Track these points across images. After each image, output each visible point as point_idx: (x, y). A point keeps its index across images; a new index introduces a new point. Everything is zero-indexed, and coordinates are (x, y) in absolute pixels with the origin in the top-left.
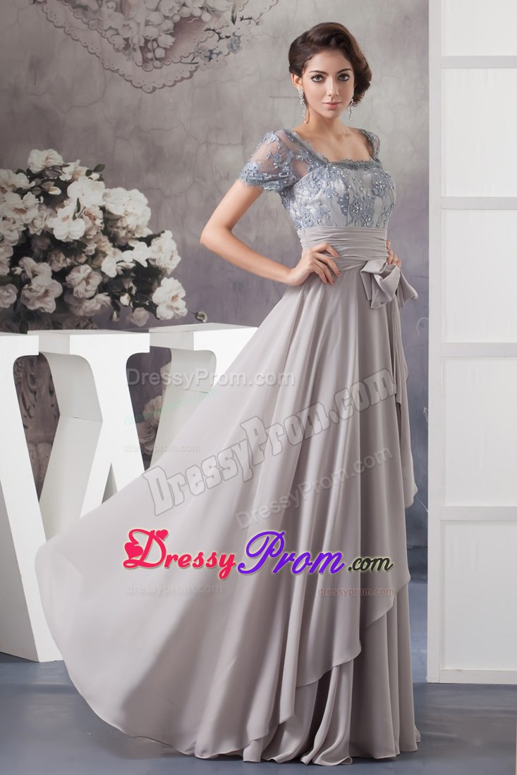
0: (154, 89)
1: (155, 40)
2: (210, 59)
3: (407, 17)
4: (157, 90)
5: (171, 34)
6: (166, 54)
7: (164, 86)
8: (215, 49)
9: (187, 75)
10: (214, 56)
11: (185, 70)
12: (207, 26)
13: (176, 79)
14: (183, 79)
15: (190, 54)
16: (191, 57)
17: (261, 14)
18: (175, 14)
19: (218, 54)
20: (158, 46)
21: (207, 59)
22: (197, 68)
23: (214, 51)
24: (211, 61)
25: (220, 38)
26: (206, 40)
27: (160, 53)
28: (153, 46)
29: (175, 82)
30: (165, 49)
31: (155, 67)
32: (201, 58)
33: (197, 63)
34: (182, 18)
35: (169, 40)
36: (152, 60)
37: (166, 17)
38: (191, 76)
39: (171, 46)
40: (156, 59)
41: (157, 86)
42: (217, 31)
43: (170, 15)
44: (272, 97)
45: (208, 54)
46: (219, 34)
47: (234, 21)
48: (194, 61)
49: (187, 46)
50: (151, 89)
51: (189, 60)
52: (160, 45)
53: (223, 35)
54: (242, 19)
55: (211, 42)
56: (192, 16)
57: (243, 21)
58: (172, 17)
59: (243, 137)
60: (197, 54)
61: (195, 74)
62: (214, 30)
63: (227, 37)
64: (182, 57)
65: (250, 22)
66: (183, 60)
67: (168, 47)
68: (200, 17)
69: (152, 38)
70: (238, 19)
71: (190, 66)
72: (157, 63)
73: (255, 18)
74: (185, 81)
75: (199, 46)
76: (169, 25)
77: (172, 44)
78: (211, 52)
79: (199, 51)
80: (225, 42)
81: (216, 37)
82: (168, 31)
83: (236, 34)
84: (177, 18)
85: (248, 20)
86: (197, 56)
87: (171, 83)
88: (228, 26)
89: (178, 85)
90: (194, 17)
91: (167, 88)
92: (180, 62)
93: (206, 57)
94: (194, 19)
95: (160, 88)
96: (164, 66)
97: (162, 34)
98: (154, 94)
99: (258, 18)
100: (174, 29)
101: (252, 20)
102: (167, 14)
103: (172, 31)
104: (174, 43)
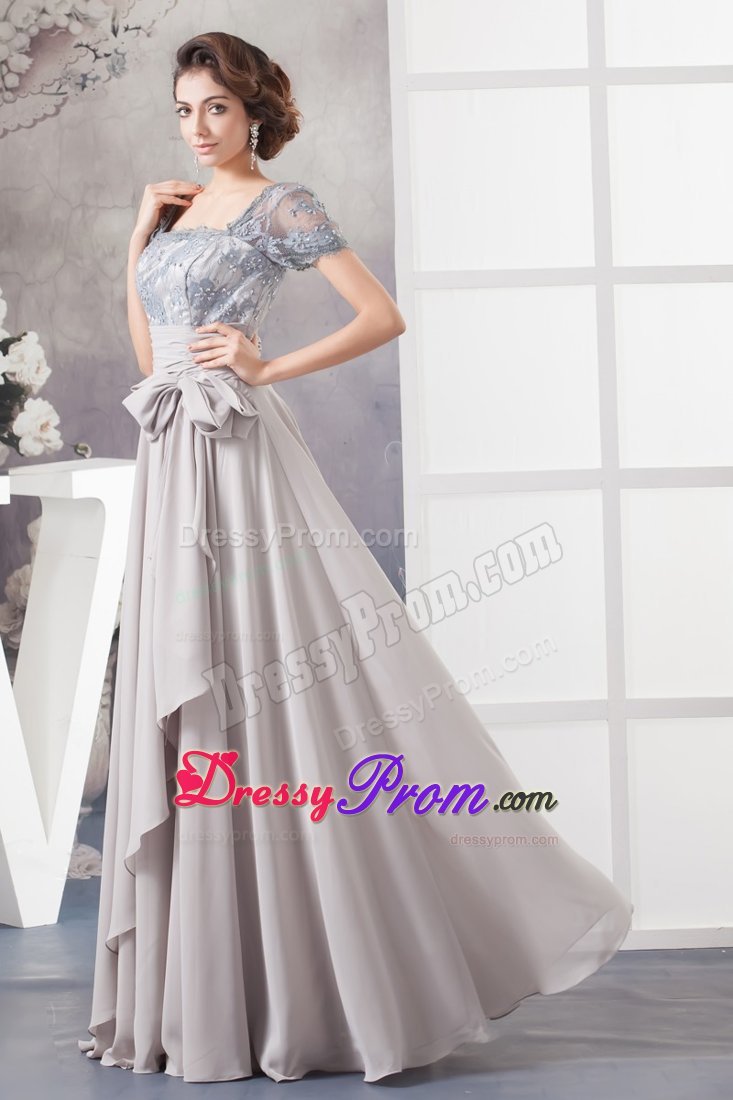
0: (6, 132)
1: (5, 62)
2: (84, 87)
3: (359, 21)
4: (10, 134)
5: (26, 53)
6: (20, 82)
7: (20, 127)
8: (90, 73)
9: (52, 110)
10: (89, 83)
11: (48, 104)
12: (77, 41)
13: (38, 117)
14: (45, 116)
15: (55, 80)
16: (57, 84)
17: (154, 22)
18: (31, 25)
19: (94, 80)
20: (9, 71)
21: (80, 87)
22: (65, 100)
23: (89, 76)
24: (86, 89)
25: (97, 57)
26: (77, 60)
27: (12, 80)
28: (1, 72)
29: (35, 121)
30: (19, 74)
31: (6, 101)
32: (71, 86)
33: (66, 93)
34: (41, 30)
35: (22, 62)
36: (1, 91)
37: (19, 30)
38: (57, 112)
39: (27, 71)
40: (7, 89)
41: (9, 128)
42: (92, 47)
43: (25, 26)
44: (173, 138)
45: (81, 80)
46: (94, 51)
47: (115, 32)
48: (60, 91)
49: (50, 70)
50: (2, 132)
51: (54, 89)
52: (12, 69)
53: (100, 53)
54: (127, 29)
55: (85, 63)
56: (56, 27)
57: (128, 32)
58: (27, 30)
59: (134, 196)
60: (64, 80)
61: (63, 109)
62: (87, 46)
63: (107, 55)
64: (43, 85)
65: (138, 34)
66: (46, 90)
67: (23, 72)
68: (67, 28)
70: (121, 30)
71: (56, 97)
72: (8, 95)
73: (145, 27)
74: (49, 119)
75: (68, 69)
76: (24, 40)
77: (28, 68)
78: (85, 77)
79: (66, 77)
80: (103, 63)
81: (91, 55)
82: (22, 48)
83: (119, 51)
84: (34, 31)
85: (136, 31)
86: (66, 83)
87: (28, 124)
88: (107, 40)
89: (40, 124)
90: (59, 28)
91: (23, 130)
92: (41, 92)
93: (77, 84)
94: (59, 31)
95: (14, 131)
96: (19, 99)
97: (13, 53)
98: (5, 138)
99: (150, 27)
100: (30, 46)
101: (140, 31)
102: (20, 25)
103: (29, 50)
104: (31, 66)
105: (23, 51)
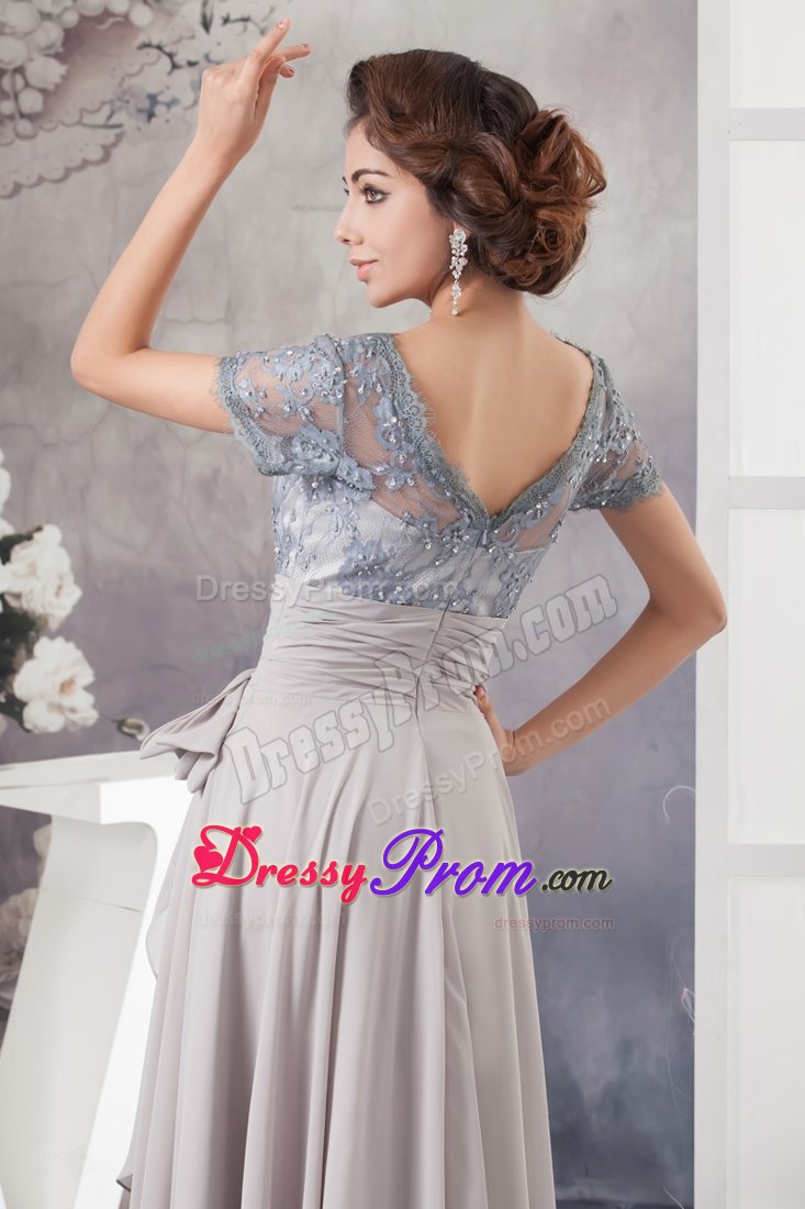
0: (18, 188)
1: (20, 70)
2: (151, 115)
3: (618, 19)
4: (25, 192)
5: (57, 56)
6: (44, 103)
7: (41, 180)
8: (162, 92)
9: (97, 154)
10: (159, 110)
11: (90, 143)
12: (142, 38)
13: (72, 165)
14: (85, 164)
15: (103, 103)
16: (106, 110)
17: (272, 10)
18: (66, 9)
19: (169, 105)
20: (27, 85)
21: (144, 117)
22: (119, 138)
23: (161, 98)
24: (154, 120)
25: (175, 66)
26: (141, 71)
27: (31, 101)
28: (13, 85)
29: (68, 172)
30: (44, 91)
31: (19, 136)
32: (129, 114)
33: (120, 126)
34: (83, 19)
35: (53, 71)
36: (11, 117)
37: (45, 16)
38: (106, 157)
39: (58, 86)
40: (22, 116)
41: (24, 181)
42: (167, 49)
43: (55, 10)
44: (297, 208)
45: (146, 104)
46: (171, 56)
47: (206, 25)
48: (112, 122)
49: (95, 85)
50: (10, 188)
51: (100, 118)
52: (32, 81)
53: (180, 59)
54: (226, 21)
55: (154, 76)
56: (107, 13)
57: (229, 26)
58: (59, 16)
59: (229, 305)
60: (118, 103)
61: (116, 153)
62: (159, 48)
63: (191, 64)
64: (82, 111)
65: (245, 29)
66: (88, 119)
67: (51, 87)
68: (126, 16)
69: (12, 67)
70: (217, 23)
71: (102, 132)
72: (24, 126)
73: (257, 17)
74: (91, 169)
75: (125, 85)
76: (53, 34)
77: (58, 80)
78: (153, 99)
79: (123, 98)
80: (184, 76)
81: (165, 63)
82: (50, 47)
83: (212, 57)
84: (71, 18)
85: (241, 24)
86: (120, 109)
87: (57, 174)
88: (193, 37)
89: (75, 177)
90: (113, 15)
91: (47, 186)
92: (80, 123)
93: (140, 111)
94: (111, 20)
95: (32, 186)
96: (42, 134)
97: (35, 55)
98: (15, 200)
99: (264, 20)
100: (64, 44)
101: (249, 25)
102: (48, 7)
103: (61, 50)
104: (65, 78)
105: (52, 52)
